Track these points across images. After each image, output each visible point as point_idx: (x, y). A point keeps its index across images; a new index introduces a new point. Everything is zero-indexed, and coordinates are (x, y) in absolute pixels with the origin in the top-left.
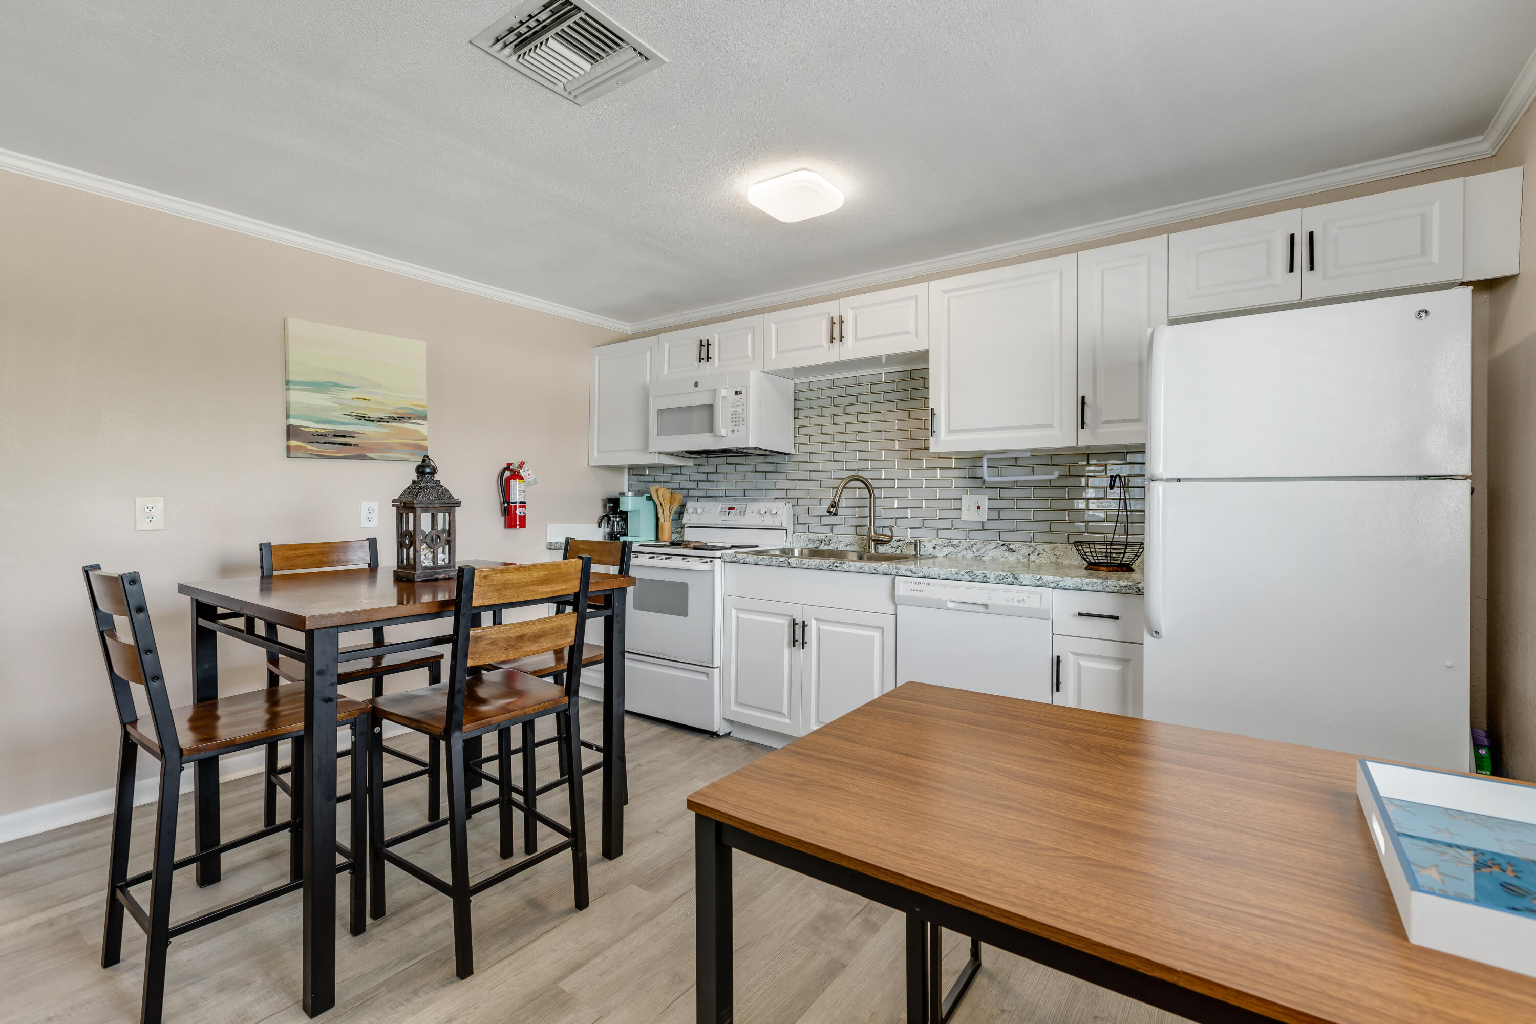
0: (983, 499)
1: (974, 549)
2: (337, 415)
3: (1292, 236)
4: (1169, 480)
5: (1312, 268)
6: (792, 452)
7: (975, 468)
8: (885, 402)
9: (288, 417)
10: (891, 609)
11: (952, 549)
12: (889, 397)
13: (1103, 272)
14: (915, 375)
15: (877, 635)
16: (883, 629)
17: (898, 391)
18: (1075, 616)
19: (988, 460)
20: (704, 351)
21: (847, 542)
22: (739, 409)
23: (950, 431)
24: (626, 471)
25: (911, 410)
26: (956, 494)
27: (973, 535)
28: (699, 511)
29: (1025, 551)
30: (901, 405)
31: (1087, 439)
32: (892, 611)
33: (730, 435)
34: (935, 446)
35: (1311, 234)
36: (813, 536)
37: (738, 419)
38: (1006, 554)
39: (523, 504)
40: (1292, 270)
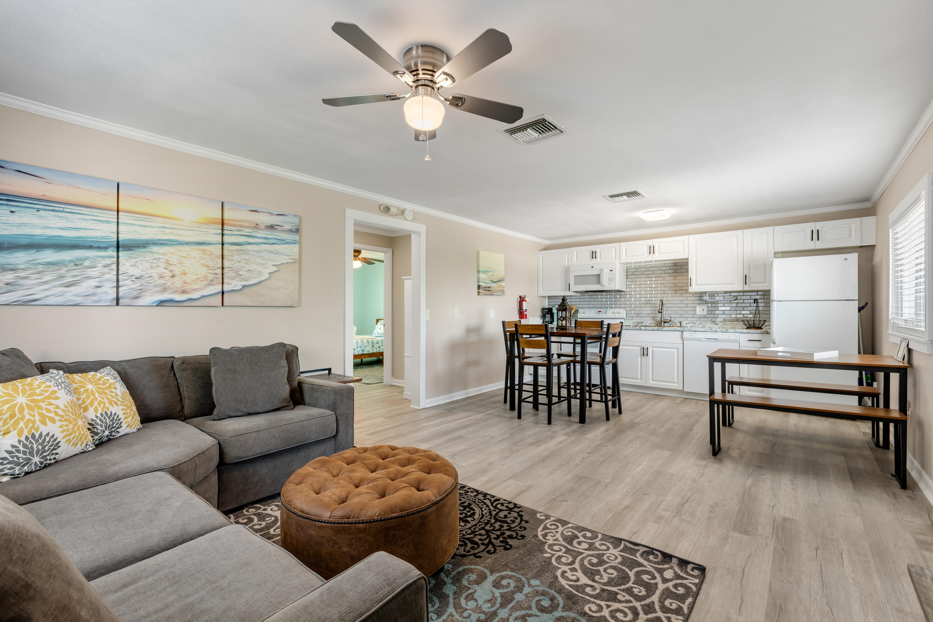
0: (705, 307)
1: (702, 324)
2: (488, 281)
3: (812, 231)
4: (777, 301)
5: (818, 240)
6: (625, 291)
7: (701, 296)
8: (665, 273)
9: (478, 282)
10: (681, 342)
11: (693, 324)
12: (666, 272)
13: (752, 237)
14: (677, 264)
15: (676, 351)
16: (678, 349)
17: (670, 269)
18: (747, 341)
19: (709, 294)
20: (594, 255)
21: (650, 323)
22: (612, 276)
23: (697, 285)
24: (547, 298)
25: (675, 276)
26: (694, 305)
27: (701, 319)
28: (586, 313)
29: (721, 324)
30: (671, 275)
31: (746, 288)
32: (682, 343)
33: (608, 285)
34: (691, 290)
35: (818, 230)
36: (636, 321)
37: (611, 280)
38: (714, 325)
39: (526, 310)
40: (812, 240)
